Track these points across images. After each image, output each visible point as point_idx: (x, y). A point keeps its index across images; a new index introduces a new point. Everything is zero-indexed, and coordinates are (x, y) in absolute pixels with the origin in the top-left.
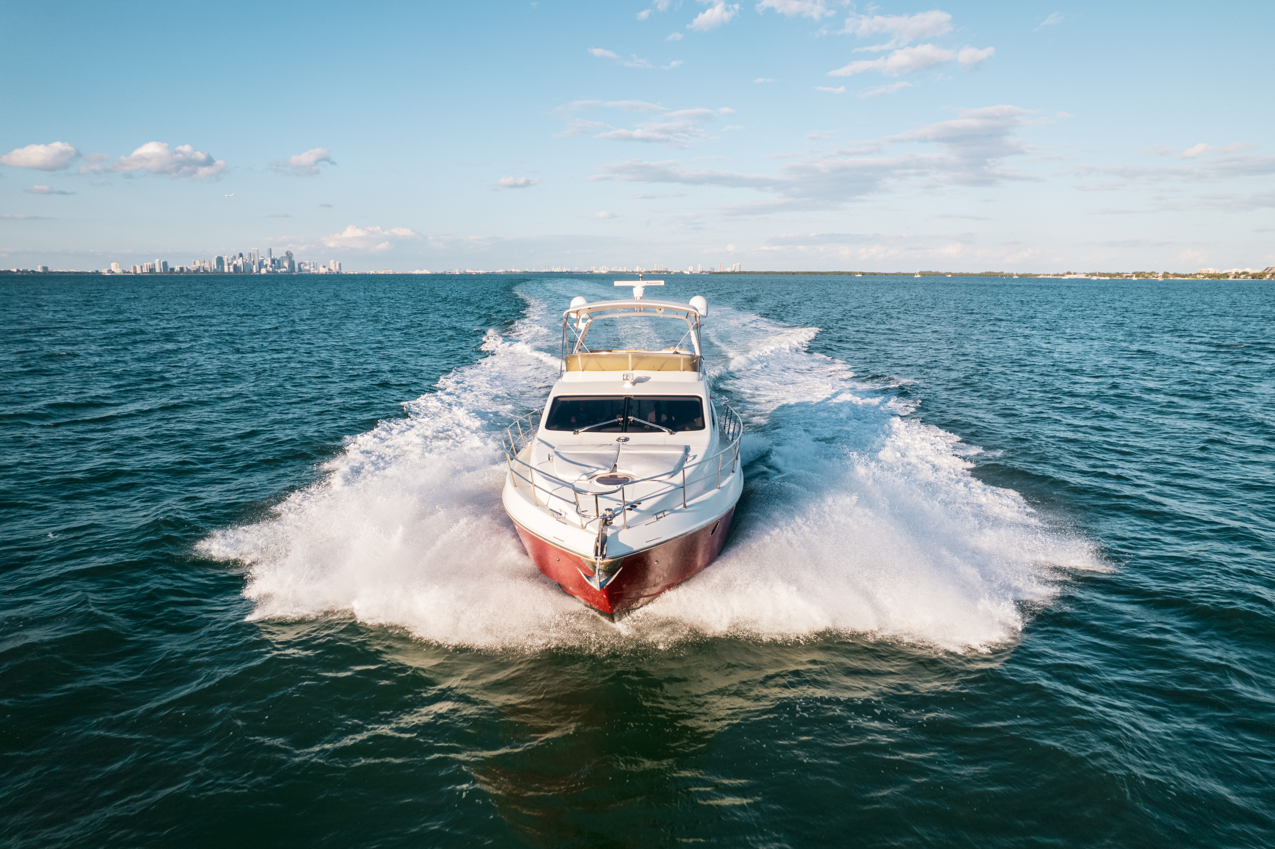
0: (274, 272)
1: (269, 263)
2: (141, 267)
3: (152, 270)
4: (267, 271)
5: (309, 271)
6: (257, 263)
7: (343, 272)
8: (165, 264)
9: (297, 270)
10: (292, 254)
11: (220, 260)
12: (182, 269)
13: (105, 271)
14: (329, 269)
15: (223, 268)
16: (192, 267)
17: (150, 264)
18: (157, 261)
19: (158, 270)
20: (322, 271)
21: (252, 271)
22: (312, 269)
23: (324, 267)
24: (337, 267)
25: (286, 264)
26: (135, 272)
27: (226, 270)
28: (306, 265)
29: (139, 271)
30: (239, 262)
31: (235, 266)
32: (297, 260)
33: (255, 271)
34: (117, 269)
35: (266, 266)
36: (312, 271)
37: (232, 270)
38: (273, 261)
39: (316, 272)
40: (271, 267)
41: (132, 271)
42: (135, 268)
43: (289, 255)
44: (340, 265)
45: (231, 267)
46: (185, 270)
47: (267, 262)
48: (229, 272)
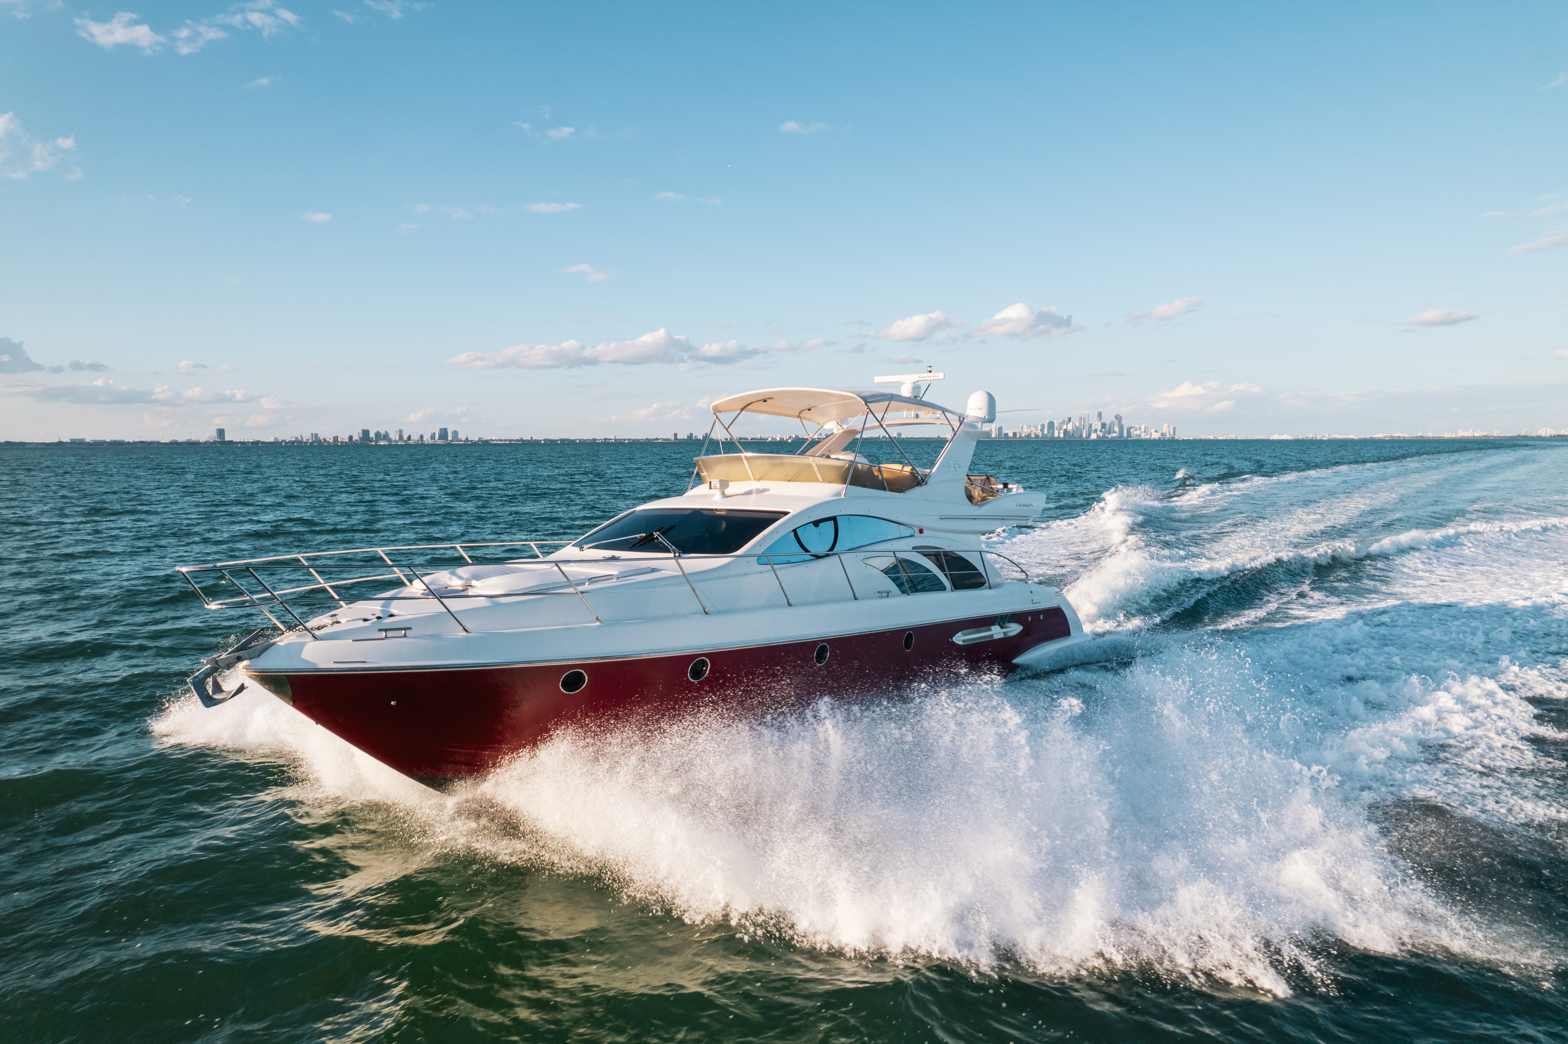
0: (1104, 437)
1: (1099, 428)
4: (1098, 436)
5: (1140, 435)
6: (1087, 426)
7: (1178, 437)
9: (1125, 434)
10: (1121, 417)
12: (1015, 434)
14: (1162, 434)
15: (1053, 433)
19: (993, 435)
20: (1155, 436)
21: (1081, 436)
22: (1143, 434)
23: (1156, 431)
24: (1172, 432)
25: (1117, 429)
27: (1056, 435)
28: (1136, 430)
30: (1069, 426)
31: (1065, 431)
32: (1126, 424)
33: (1084, 436)
35: (1096, 431)
36: (1144, 436)
37: (1062, 435)
38: (1104, 425)
39: (1148, 437)
40: (1101, 431)
43: (1118, 418)
44: (1174, 429)
45: (1062, 432)
46: (1018, 436)
47: (1097, 425)
48: (1059, 437)
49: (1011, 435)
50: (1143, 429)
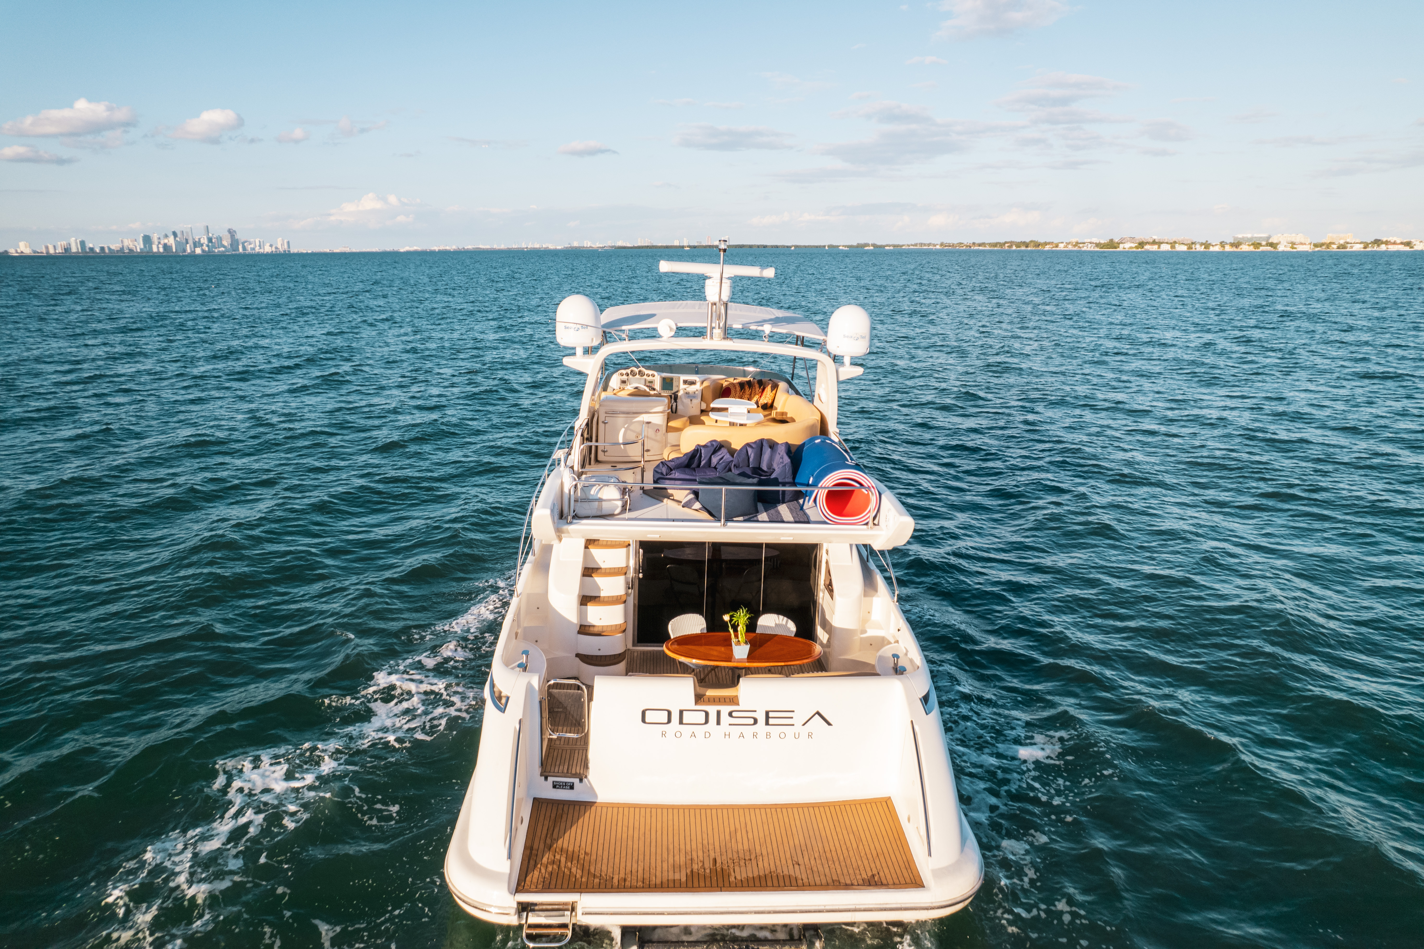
0: (210, 251)
1: (206, 241)
2: (55, 247)
3: (67, 250)
4: (203, 251)
5: (254, 249)
6: (191, 242)
7: (294, 250)
8: (83, 243)
9: (239, 249)
10: (235, 231)
11: (147, 239)
12: (102, 249)
13: (12, 252)
14: (276, 248)
15: (151, 248)
16: (115, 246)
17: (64, 243)
18: (72, 240)
19: (74, 249)
20: (267, 249)
21: (185, 251)
22: (258, 248)
23: (271, 245)
24: (286, 246)
25: (227, 243)
26: (48, 252)
27: (155, 249)
28: (251, 243)
29: (52, 251)
30: (171, 241)
31: (166, 246)
32: (240, 236)
33: (189, 251)
34: (24, 248)
35: (202, 245)
36: (258, 250)
37: (161, 250)
38: (210, 240)
39: (262, 251)
40: (208, 246)
41: (44, 251)
42: (47, 248)
43: (232, 233)
44: (288, 243)
45: (161, 246)
46: (107, 251)
47: (204, 241)
48: (159, 252)
49: (98, 250)
50: (258, 244)
